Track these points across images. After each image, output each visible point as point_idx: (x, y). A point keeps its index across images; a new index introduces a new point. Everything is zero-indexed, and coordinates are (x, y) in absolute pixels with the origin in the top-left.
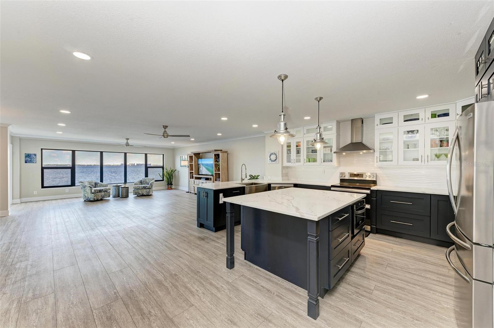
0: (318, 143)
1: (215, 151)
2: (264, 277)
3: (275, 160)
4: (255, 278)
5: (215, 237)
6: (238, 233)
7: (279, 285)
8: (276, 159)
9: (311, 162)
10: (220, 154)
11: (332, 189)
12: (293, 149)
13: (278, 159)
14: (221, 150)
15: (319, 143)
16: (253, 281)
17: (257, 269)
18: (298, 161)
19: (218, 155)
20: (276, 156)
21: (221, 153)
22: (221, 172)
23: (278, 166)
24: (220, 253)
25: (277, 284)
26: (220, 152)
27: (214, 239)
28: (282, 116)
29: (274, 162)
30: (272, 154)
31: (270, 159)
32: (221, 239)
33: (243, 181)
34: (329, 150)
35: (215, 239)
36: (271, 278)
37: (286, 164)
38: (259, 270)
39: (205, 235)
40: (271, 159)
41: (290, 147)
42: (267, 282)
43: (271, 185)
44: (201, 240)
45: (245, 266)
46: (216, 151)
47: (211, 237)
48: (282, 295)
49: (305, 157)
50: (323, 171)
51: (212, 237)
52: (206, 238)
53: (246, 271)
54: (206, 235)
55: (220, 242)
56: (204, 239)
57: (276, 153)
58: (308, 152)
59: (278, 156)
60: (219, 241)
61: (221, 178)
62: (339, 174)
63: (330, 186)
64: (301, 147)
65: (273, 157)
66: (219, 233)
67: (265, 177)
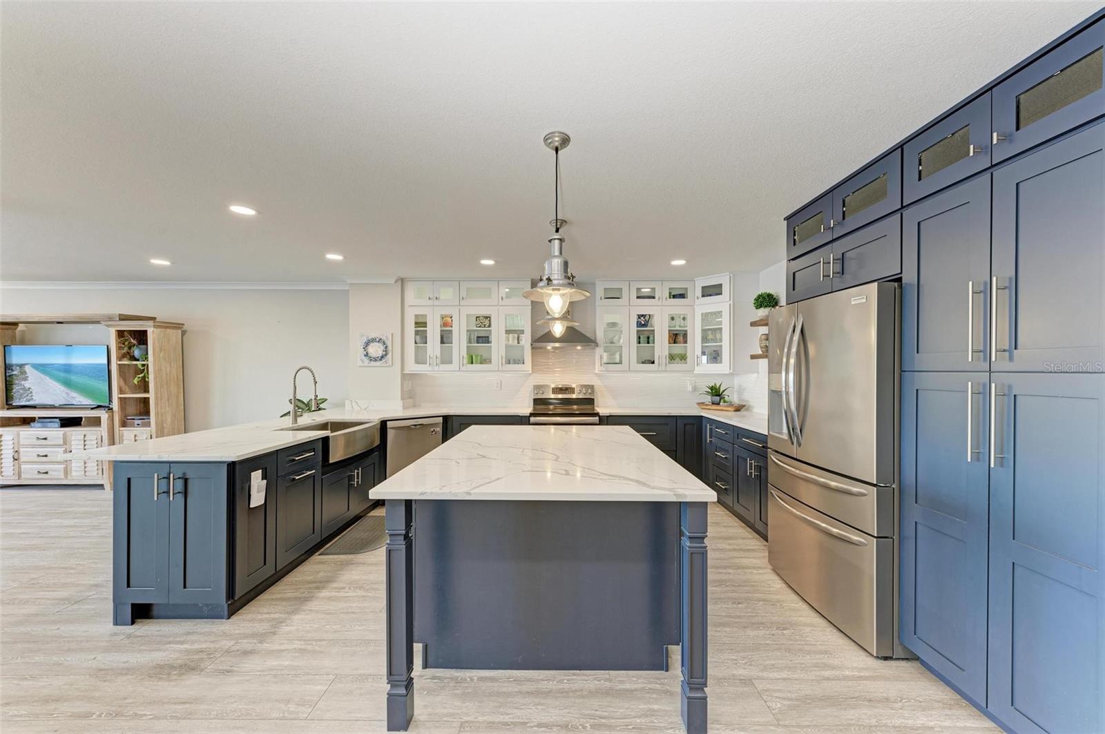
0: (557, 321)
1: (121, 319)
2: (520, 692)
3: (382, 357)
4: (501, 710)
5: (246, 636)
6: (323, 588)
7: (571, 694)
8: (386, 355)
9: (476, 363)
10: (150, 331)
11: (532, 419)
12: (433, 332)
13: (389, 356)
14: (153, 319)
15: (559, 322)
16: (506, 724)
17: (481, 679)
18: (446, 359)
19: (141, 337)
20: (386, 347)
21: (155, 326)
22: (156, 394)
23: (390, 375)
24: (319, 687)
25: (564, 693)
26: (151, 323)
27: (249, 647)
28: (557, 242)
29: (378, 363)
30: (373, 340)
31: (367, 355)
32: (274, 633)
33: (298, 419)
34: (514, 338)
35: (246, 644)
36: (540, 686)
37: (412, 367)
38: (492, 679)
39: (186, 646)
40: (370, 355)
41: (426, 327)
42: (543, 705)
43: (388, 423)
44: (180, 675)
45: (443, 688)
46: (123, 318)
47: (227, 644)
48: (602, 718)
49: (464, 352)
50: (498, 384)
51: (232, 643)
52: (204, 656)
53: (458, 703)
54: (193, 642)
55: (283, 647)
56: (192, 664)
57: (384, 338)
58: (470, 341)
59: (390, 348)
60: (276, 647)
61: (157, 414)
62: (531, 388)
63: (528, 415)
64: (455, 329)
65: (376, 350)
66: (250, 616)
67: (347, 402)
